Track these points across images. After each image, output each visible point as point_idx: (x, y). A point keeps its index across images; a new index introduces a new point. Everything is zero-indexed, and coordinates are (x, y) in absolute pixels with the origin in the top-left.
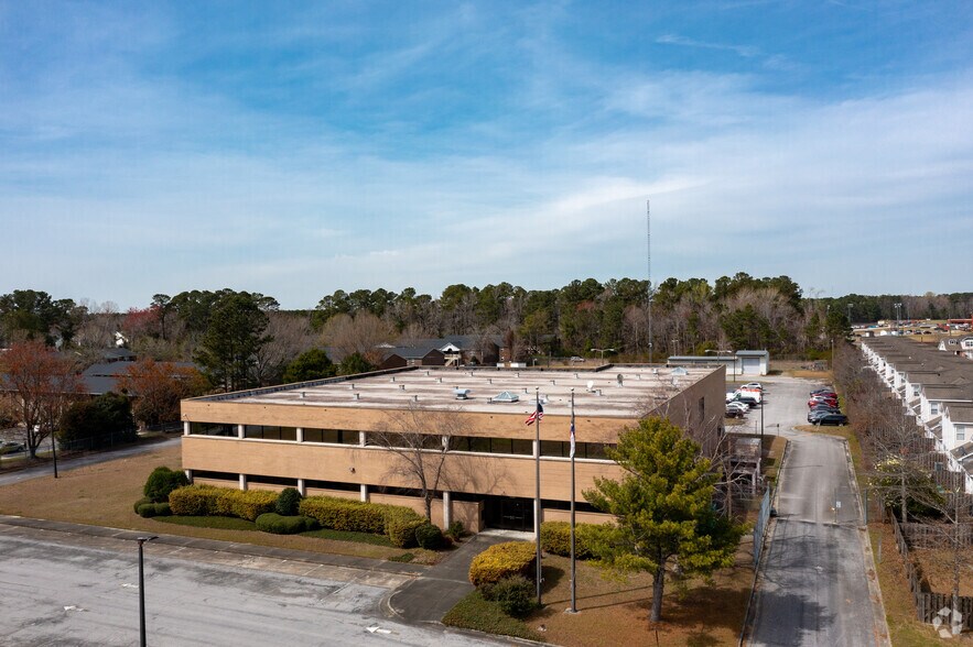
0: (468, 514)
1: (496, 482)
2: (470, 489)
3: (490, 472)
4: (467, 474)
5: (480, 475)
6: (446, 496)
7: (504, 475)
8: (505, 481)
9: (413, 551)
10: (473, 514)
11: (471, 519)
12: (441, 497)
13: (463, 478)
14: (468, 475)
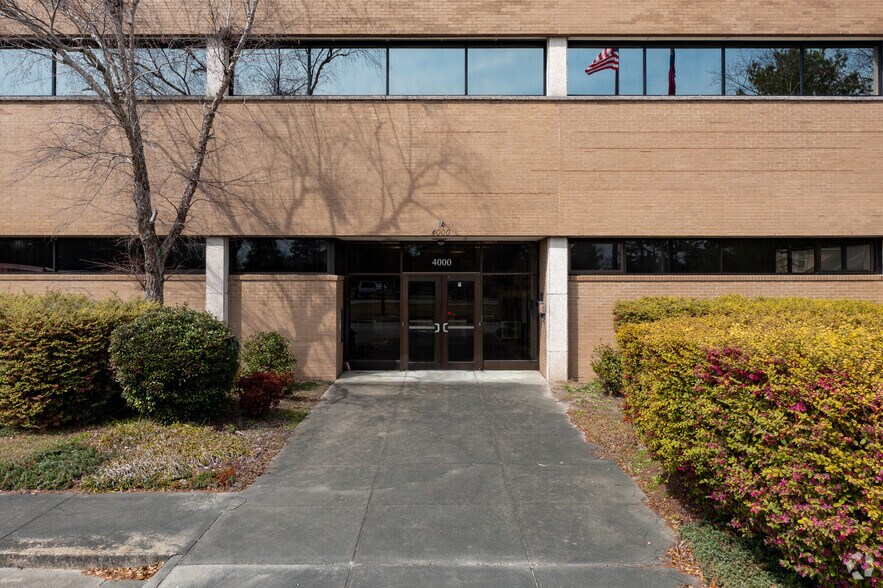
0: (297, 318)
1: (412, 188)
2: (314, 221)
3: (390, 154)
4: (300, 168)
5: (353, 167)
6: (216, 256)
7: (443, 163)
8: (447, 181)
9: (95, 438)
10: (318, 315)
11: (310, 334)
12: (197, 264)
13: (287, 186)
14: (304, 172)
